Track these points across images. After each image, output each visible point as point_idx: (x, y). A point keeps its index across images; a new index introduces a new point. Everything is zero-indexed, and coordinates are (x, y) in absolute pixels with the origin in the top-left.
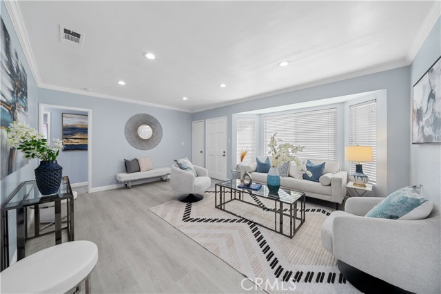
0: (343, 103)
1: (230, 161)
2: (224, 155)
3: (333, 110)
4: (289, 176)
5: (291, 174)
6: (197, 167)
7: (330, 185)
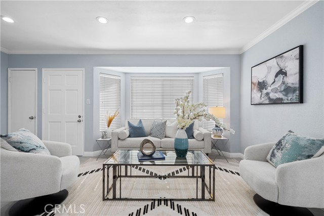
0: (198, 73)
1: (89, 128)
2: (79, 121)
3: (191, 78)
4: (166, 137)
5: (168, 135)
6: (49, 142)
7: (203, 140)
